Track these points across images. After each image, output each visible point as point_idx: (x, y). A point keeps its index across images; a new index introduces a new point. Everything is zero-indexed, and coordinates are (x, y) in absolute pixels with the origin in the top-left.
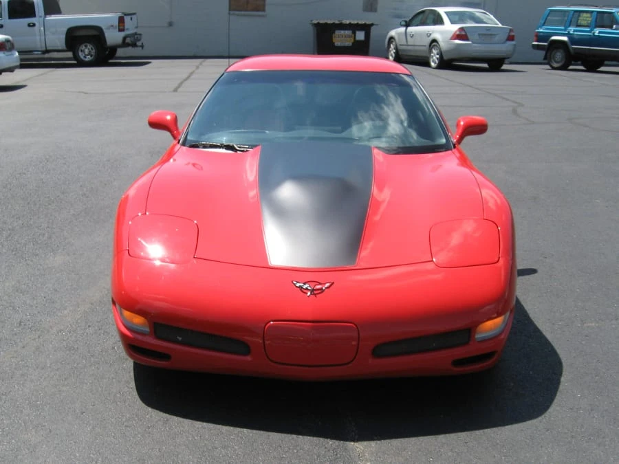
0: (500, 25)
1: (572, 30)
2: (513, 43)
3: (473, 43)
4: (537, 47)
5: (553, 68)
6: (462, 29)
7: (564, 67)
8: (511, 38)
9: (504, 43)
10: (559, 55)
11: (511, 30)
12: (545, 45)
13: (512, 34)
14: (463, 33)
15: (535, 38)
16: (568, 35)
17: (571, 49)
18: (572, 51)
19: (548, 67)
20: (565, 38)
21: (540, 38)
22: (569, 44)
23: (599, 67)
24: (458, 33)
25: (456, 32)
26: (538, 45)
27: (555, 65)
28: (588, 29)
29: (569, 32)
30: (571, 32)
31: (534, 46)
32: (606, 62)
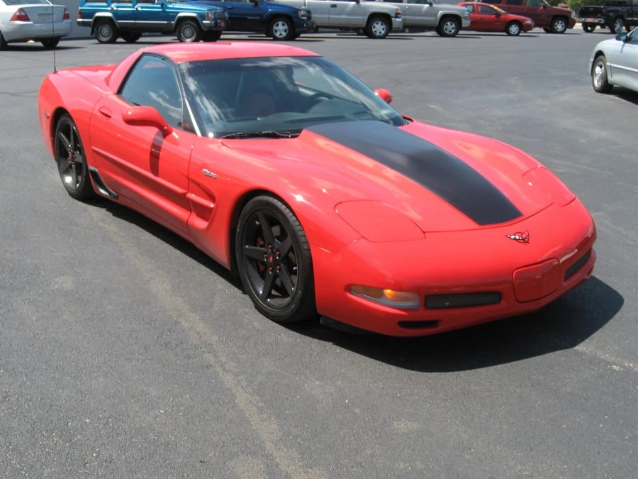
0: (51, 5)
1: (114, 6)
2: (69, 21)
3: (34, 23)
4: (83, 24)
5: (101, 42)
6: (21, 10)
7: (112, 41)
8: (66, 17)
9: (62, 21)
10: (106, 30)
11: (65, 9)
12: (90, 22)
13: (67, 12)
14: (23, 14)
15: (79, 15)
16: (112, 11)
17: (117, 24)
18: (118, 25)
19: (96, 41)
20: (109, 14)
21: (83, 14)
22: (115, 19)
23: (138, 38)
24: (18, 14)
25: (16, 13)
26: (83, 22)
27: (104, 39)
28: (131, 5)
29: (112, 8)
30: (115, 9)
31: (79, 23)
32: (143, 34)
